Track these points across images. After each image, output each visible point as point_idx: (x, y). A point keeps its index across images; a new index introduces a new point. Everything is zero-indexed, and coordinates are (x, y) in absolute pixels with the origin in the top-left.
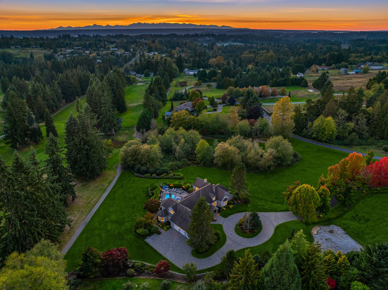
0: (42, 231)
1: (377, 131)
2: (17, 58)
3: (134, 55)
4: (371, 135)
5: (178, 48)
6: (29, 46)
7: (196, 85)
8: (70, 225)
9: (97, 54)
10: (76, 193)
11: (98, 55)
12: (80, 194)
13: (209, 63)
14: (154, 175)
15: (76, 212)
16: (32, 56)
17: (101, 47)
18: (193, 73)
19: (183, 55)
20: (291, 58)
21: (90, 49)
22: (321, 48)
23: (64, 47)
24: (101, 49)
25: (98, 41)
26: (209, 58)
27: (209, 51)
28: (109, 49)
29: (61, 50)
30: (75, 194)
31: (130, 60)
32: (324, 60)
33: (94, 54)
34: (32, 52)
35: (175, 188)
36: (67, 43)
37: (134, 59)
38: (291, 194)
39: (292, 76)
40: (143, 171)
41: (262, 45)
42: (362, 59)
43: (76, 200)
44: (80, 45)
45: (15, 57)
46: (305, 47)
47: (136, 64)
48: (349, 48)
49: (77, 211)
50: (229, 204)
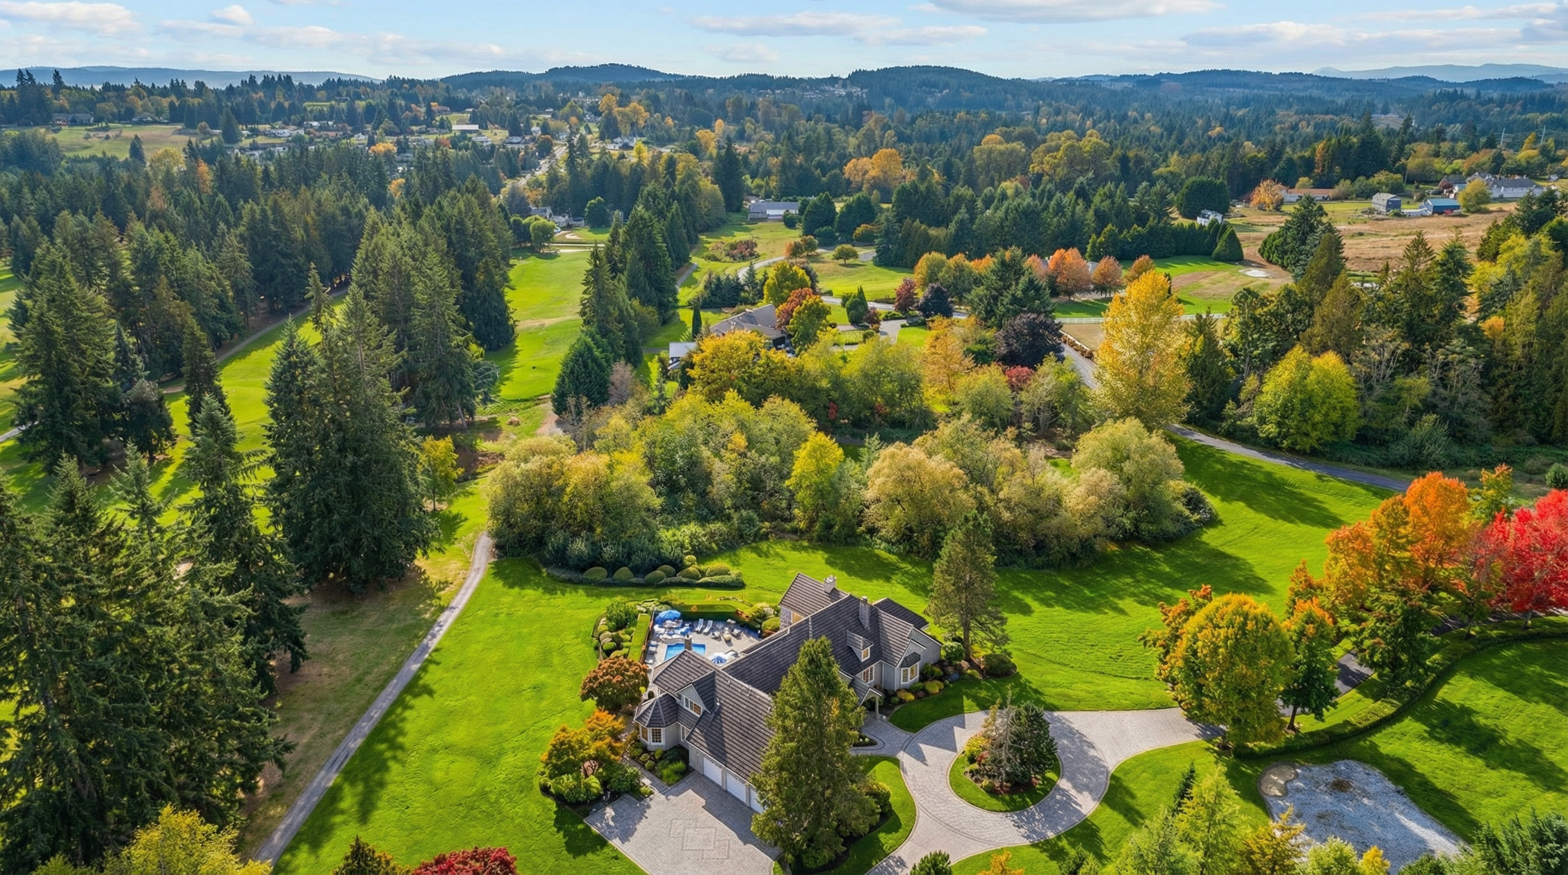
0: (168, 780)
1: (1525, 412)
2: (76, 160)
3: (545, 150)
4: (1500, 427)
5: (719, 124)
6: (127, 116)
7: (795, 251)
8: (281, 765)
9: (398, 143)
10: (307, 640)
11: (403, 148)
12: (321, 646)
13: (846, 176)
14: (624, 573)
15: (307, 716)
16: (136, 151)
17: (415, 121)
18: (782, 212)
19: (741, 148)
20: (1174, 158)
21: (369, 128)
22: (1295, 127)
23: (267, 122)
24: (415, 128)
25: (404, 97)
26: (844, 158)
27: (847, 134)
28: (444, 126)
29: (255, 133)
30: (301, 645)
31: (528, 166)
32: (1308, 166)
33: (387, 145)
34: (136, 137)
35: (706, 620)
36: (280, 105)
37: (544, 164)
38: (1176, 637)
39: (1179, 220)
40: (580, 558)
41: (1058, 113)
42: (1458, 163)
43: (307, 669)
44: (333, 114)
45: (70, 155)
46: (1227, 120)
47: (553, 178)
48: (1407, 124)
49: (309, 711)
50: (924, 677)
